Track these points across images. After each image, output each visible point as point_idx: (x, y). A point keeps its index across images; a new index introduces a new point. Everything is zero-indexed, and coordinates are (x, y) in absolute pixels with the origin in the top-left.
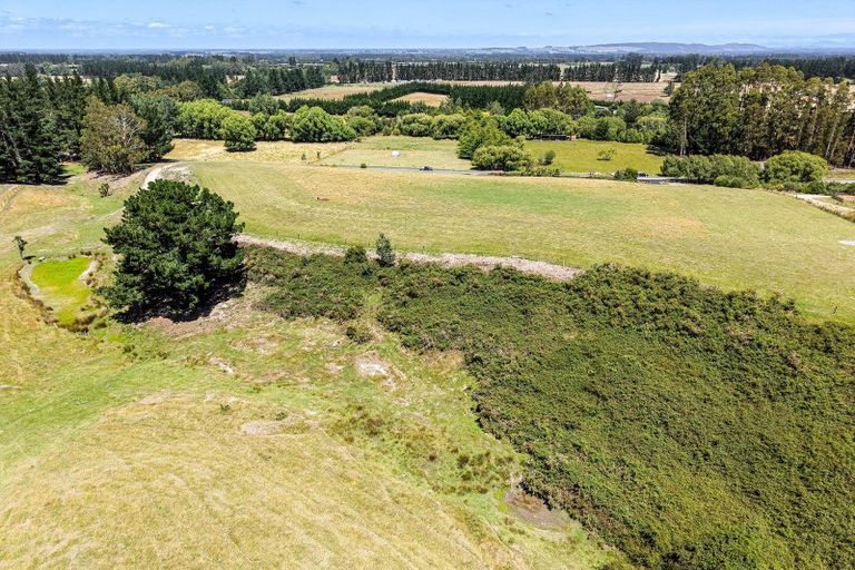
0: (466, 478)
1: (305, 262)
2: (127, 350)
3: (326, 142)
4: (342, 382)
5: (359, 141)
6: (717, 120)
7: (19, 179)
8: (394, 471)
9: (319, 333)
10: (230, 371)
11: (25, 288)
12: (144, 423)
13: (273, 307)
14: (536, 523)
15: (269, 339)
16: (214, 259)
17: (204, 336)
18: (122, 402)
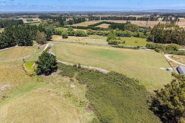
0: (80, 105)
1: (67, 66)
2: (37, 80)
3: (82, 36)
4: (68, 88)
5: (88, 36)
6: (160, 35)
7: (25, 45)
8: (71, 103)
9: (66, 79)
10: (52, 85)
11: (24, 68)
12: (37, 93)
13: (61, 74)
14: (88, 112)
15: (59, 80)
16: (52, 66)
17: (49, 78)
18: (35, 89)
